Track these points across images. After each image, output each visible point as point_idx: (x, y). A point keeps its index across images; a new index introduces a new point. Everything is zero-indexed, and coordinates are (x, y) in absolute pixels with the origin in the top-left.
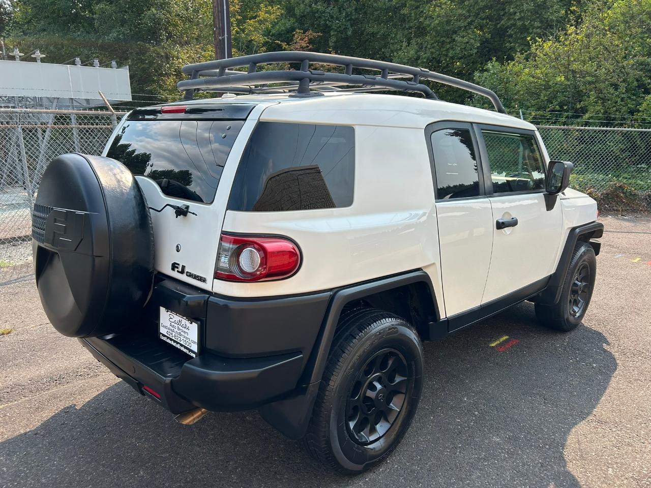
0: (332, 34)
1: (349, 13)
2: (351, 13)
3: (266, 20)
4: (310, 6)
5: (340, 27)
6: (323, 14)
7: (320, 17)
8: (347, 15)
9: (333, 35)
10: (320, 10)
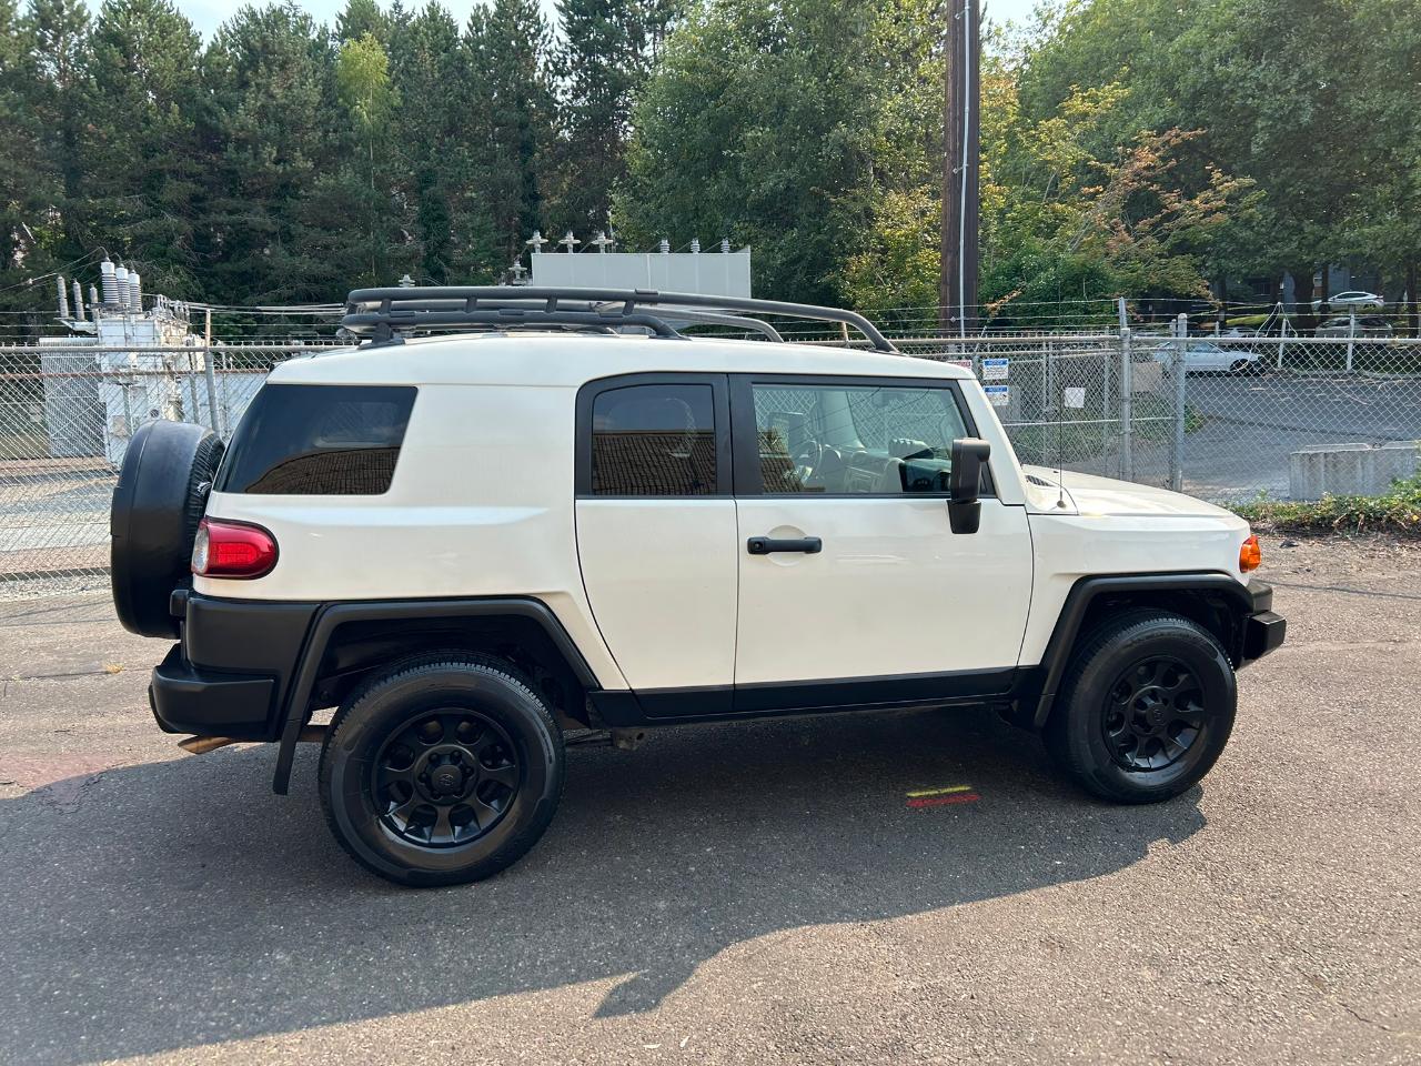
0: (1259, 126)
1: (1310, 73)
2: (1315, 72)
3: (1085, 115)
4: (1211, 69)
5: (1282, 108)
6: (1241, 84)
7: (1232, 91)
8: (1304, 77)
9: (1262, 129)
10: (1234, 75)
